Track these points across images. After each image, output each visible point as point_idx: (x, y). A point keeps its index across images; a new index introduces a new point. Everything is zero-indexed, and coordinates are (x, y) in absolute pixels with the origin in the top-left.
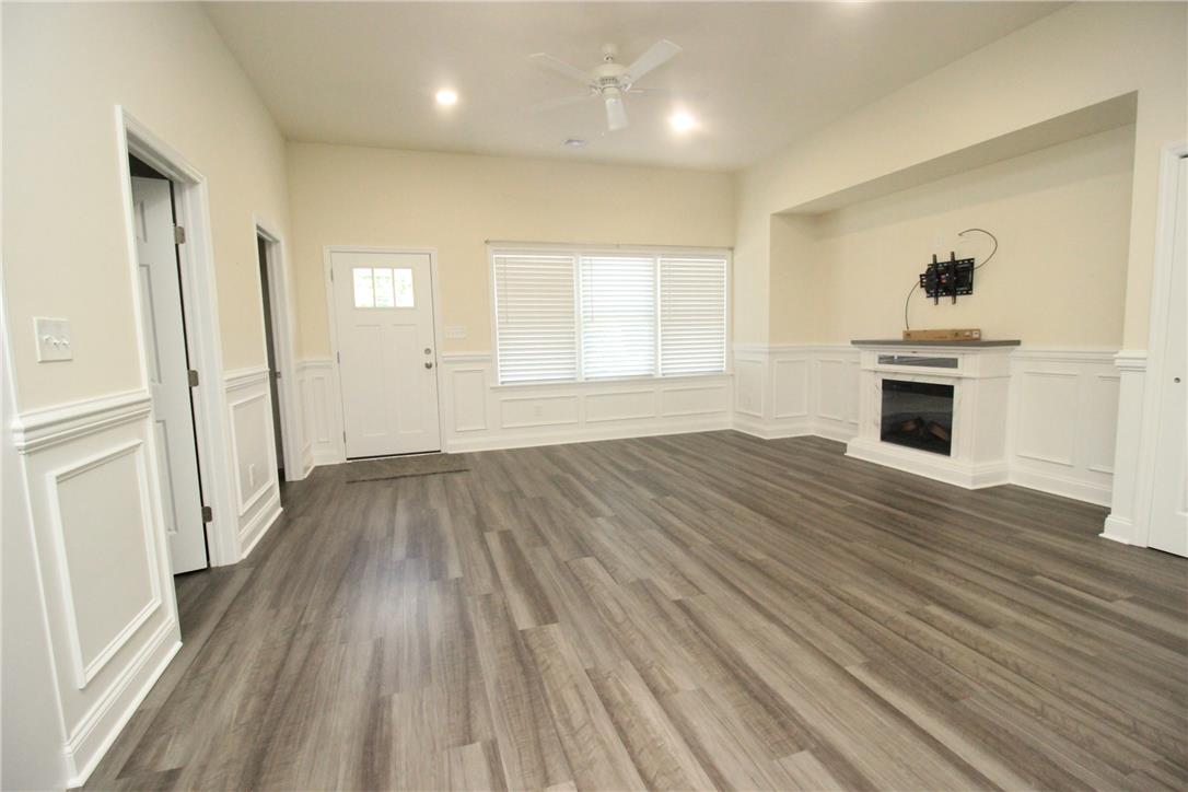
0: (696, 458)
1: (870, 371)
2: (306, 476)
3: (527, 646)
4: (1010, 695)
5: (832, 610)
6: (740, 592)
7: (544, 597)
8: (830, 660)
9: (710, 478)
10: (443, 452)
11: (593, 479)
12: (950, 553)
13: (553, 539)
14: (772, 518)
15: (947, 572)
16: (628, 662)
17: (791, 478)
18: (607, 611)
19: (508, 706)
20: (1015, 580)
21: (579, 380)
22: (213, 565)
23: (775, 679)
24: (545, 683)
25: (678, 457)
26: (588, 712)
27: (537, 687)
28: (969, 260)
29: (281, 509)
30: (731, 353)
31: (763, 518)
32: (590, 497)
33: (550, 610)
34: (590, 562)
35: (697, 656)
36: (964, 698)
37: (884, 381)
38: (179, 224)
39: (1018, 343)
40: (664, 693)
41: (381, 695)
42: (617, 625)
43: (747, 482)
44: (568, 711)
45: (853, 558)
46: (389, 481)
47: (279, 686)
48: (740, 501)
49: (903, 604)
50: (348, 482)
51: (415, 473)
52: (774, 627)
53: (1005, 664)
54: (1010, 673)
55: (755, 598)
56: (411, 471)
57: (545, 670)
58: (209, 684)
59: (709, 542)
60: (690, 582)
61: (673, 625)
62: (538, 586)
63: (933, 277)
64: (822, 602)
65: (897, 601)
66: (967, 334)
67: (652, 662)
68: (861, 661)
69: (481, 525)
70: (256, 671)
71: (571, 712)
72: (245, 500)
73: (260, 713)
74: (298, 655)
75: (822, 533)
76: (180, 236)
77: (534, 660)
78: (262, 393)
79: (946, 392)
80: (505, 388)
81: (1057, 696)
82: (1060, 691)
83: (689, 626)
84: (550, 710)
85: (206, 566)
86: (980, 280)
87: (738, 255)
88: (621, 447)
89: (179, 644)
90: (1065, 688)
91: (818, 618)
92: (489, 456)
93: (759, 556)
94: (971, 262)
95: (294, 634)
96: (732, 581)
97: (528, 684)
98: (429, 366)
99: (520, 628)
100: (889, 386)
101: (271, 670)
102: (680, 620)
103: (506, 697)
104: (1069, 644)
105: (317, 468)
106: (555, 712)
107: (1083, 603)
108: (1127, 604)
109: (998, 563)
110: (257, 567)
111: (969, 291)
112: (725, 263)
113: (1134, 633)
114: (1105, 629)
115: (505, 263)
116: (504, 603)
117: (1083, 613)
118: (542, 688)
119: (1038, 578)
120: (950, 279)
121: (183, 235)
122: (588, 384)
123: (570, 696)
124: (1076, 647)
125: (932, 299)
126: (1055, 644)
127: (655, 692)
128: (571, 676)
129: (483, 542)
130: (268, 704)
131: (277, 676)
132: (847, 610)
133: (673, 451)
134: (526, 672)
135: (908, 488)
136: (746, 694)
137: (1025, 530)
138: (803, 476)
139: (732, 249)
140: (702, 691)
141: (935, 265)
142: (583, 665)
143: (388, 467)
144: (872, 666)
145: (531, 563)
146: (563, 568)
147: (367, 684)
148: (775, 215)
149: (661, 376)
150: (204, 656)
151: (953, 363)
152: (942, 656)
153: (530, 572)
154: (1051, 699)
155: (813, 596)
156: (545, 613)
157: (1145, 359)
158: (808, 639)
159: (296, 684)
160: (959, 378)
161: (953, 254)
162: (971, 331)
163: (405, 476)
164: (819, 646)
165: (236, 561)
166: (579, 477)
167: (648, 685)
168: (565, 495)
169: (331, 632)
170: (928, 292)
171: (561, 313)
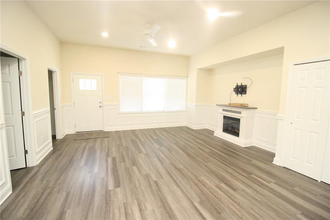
0: (174, 135)
1: (220, 113)
2: (62, 138)
3: (109, 195)
4: (234, 212)
5: (196, 185)
6: (173, 178)
7: (119, 179)
8: (190, 200)
9: (176, 142)
10: (104, 131)
11: (143, 141)
12: (232, 167)
13: (127, 160)
14: (189, 155)
15: (229, 173)
16: (136, 200)
17: (197, 142)
18: (135, 184)
19: (99, 214)
20: (246, 176)
21: (144, 112)
22: (27, 166)
23: (174, 206)
24: (111, 207)
25: (169, 134)
26: (120, 216)
27: (108, 208)
28: (246, 85)
29: (52, 148)
30: (186, 105)
31: (186, 155)
32: (141, 146)
33: (119, 183)
34: (135, 168)
35: (155, 199)
36: (222, 213)
37: (224, 116)
38: (20, 70)
39: (256, 108)
40: (143, 210)
41: (64, 210)
42: (136, 188)
43: (185, 143)
44: (115, 216)
45: (206, 168)
46: (86, 140)
47: (36, 206)
48: (182, 150)
49: (215, 183)
50: (74, 140)
51: (94, 137)
52: (179, 190)
53: (236, 202)
54: (237, 205)
55: (176, 180)
56: (93, 137)
57: (112, 203)
58: (17, 205)
59: (169, 162)
60: (160, 175)
61: (152, 189)
62: (118, 175)
63: (237, 89)
64: (194, 182)
65: (214, 182)
66: (244, 105)
67: (143, 200)
68: (198, 201)
69: (108, 155)
70: (31, 201)
71: (116, 216)
72: (38, 147)
73: (29, 215)
74: (44, 196)
75: (201, 160)
76: (20, 74)
77: (110, 199)
78: (48, 116)
79: (238, 120)
80: (122, 113)
81: (247, 212)
82: (248, 211)
83: (156, 189)
84: (110, 215)
85: (25, 167)
86: (248, 90)
87: (189, 79)
88: (154, 130)
89: (11, 192)
90: (250, 210)
91: (191, 187)
92: (117, 132)
93: (181, 167)
94: (246, 86)
95: (45, 190)
96: (172, 174)
97: (106, 207)
98: (100, 107)
99: (109, 189)
100: (225, 117)
101: (36, 201)
102: (154, 187)
103: (99, 211)
104: (254, 196)
105: (66, 135)
106: (111, 216)
107: (262, 184)
108: (273, 184)
109: (244, 171)
110: (40, 167)
111: (245, 93)
112: (185, 81)
113: (272, 193)
114: (266, 192)
115: (123, 79)
116: (107, 181)
117: (261, 187)
118: (110, 208)
119: (253, 176)
120: (241, 90)
121: (21, 73)
122: (146, 113)
123: (117, 211)
124: (256, 197)
125: (236, 95)
126: (251, 196)
127: (141, 210)
128: (119, 205)
129: (107, 161)
130: (32, 212)
131: (37, 202)
132: (200, 184)
133: (168, 132)
134: (107, 203)
135: (227, 146)
136: (165, 211)
137: (254, 160)
138: (201, 142)
139: (187, 77)
140: (153, 210)
141: (237, 86)
142: (123, 201)
143: (87, 135)
144: (201, 203)
145: (118, 168)
146: (127, 169)
147: (61, 206)
148: (198, 69)
149: (167, 111)
150: (17, 196)
151: (240, 113)
152: (220, 200)
153: (117, 171)
154: (245, 214)
155: (192, 180)
156: (117, 184)
157: (284, 117)
158: (187, 193)
159: (41, 206)
160: (242, 117)
161: (242, 83)
162: (245, 104)
163: (91, 138)
164: (189, 196)
165: (34, 165)
166: (140, 140)
167: (139, 208)
168: (134, 146)
169: (55, 189)
170: (236, 93)
171: (139, 93)
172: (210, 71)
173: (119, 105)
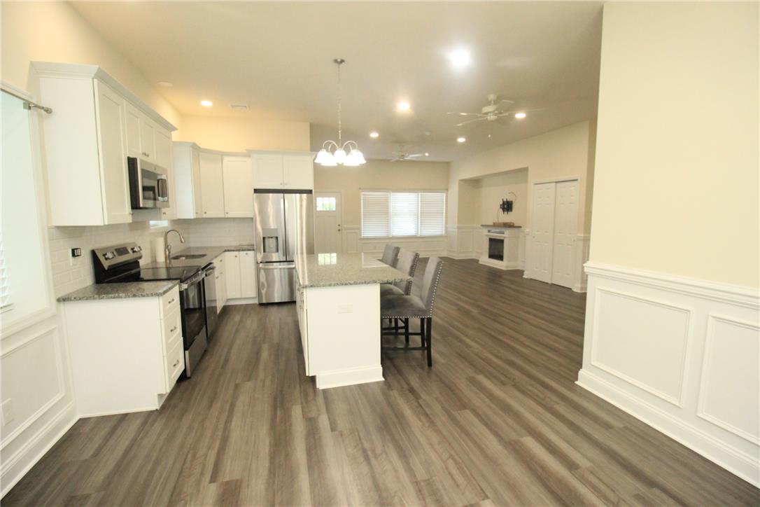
1: (487, 235)
21: (390, 237)
28: (512, 201)
30: (446, 228)
37: (489, 239)
39: (520, 227)
63: (503, 205)
79: (502, 241)
86: (515, 207)
87: (449, 192)
98: (339, 230)
100: (491, 240)
111: (511, 210)
112: (444, 194)
115: (366, 195)
120: (507, 206)
125: (503, 212)
139: (447, 190)
141: (504, 202)
148: (460, 180)
149: (419, 236)
151: (504, 233)
160: (505, 238)
161: (509, 199)
162: (510, 223)
170: (502, 210)
171: (384, 213)
172: (476, 183)
173: (359, 229)
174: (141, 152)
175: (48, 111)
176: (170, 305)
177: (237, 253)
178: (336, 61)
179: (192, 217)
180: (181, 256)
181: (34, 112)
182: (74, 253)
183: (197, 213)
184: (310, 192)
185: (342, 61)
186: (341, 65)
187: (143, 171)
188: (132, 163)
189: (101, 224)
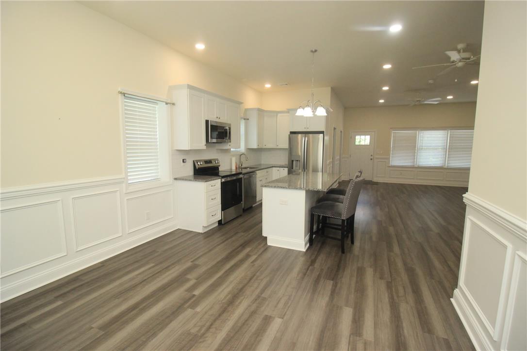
10: (373, 181)
21: (415, 166)
80: (392, 167)
98: (371, 159)
115: (396, 133)
122: (419, 168)
149: (446, 167)
171: (412, 147)
173: (389, 159)
174: (215, 117)
175: (173, 104)
176: (211, 187)
177: (279, 168)
178: (312, 51)
179: (256, 148)
180: (248, 168)
181: (169, 105)
182: (184, 161)
183: (258, 145)
184: (322, 132)
185: (316, 51)
186: (316, 53)
187: (211, 126)
188: (207, 122)
189: (188, 149)
